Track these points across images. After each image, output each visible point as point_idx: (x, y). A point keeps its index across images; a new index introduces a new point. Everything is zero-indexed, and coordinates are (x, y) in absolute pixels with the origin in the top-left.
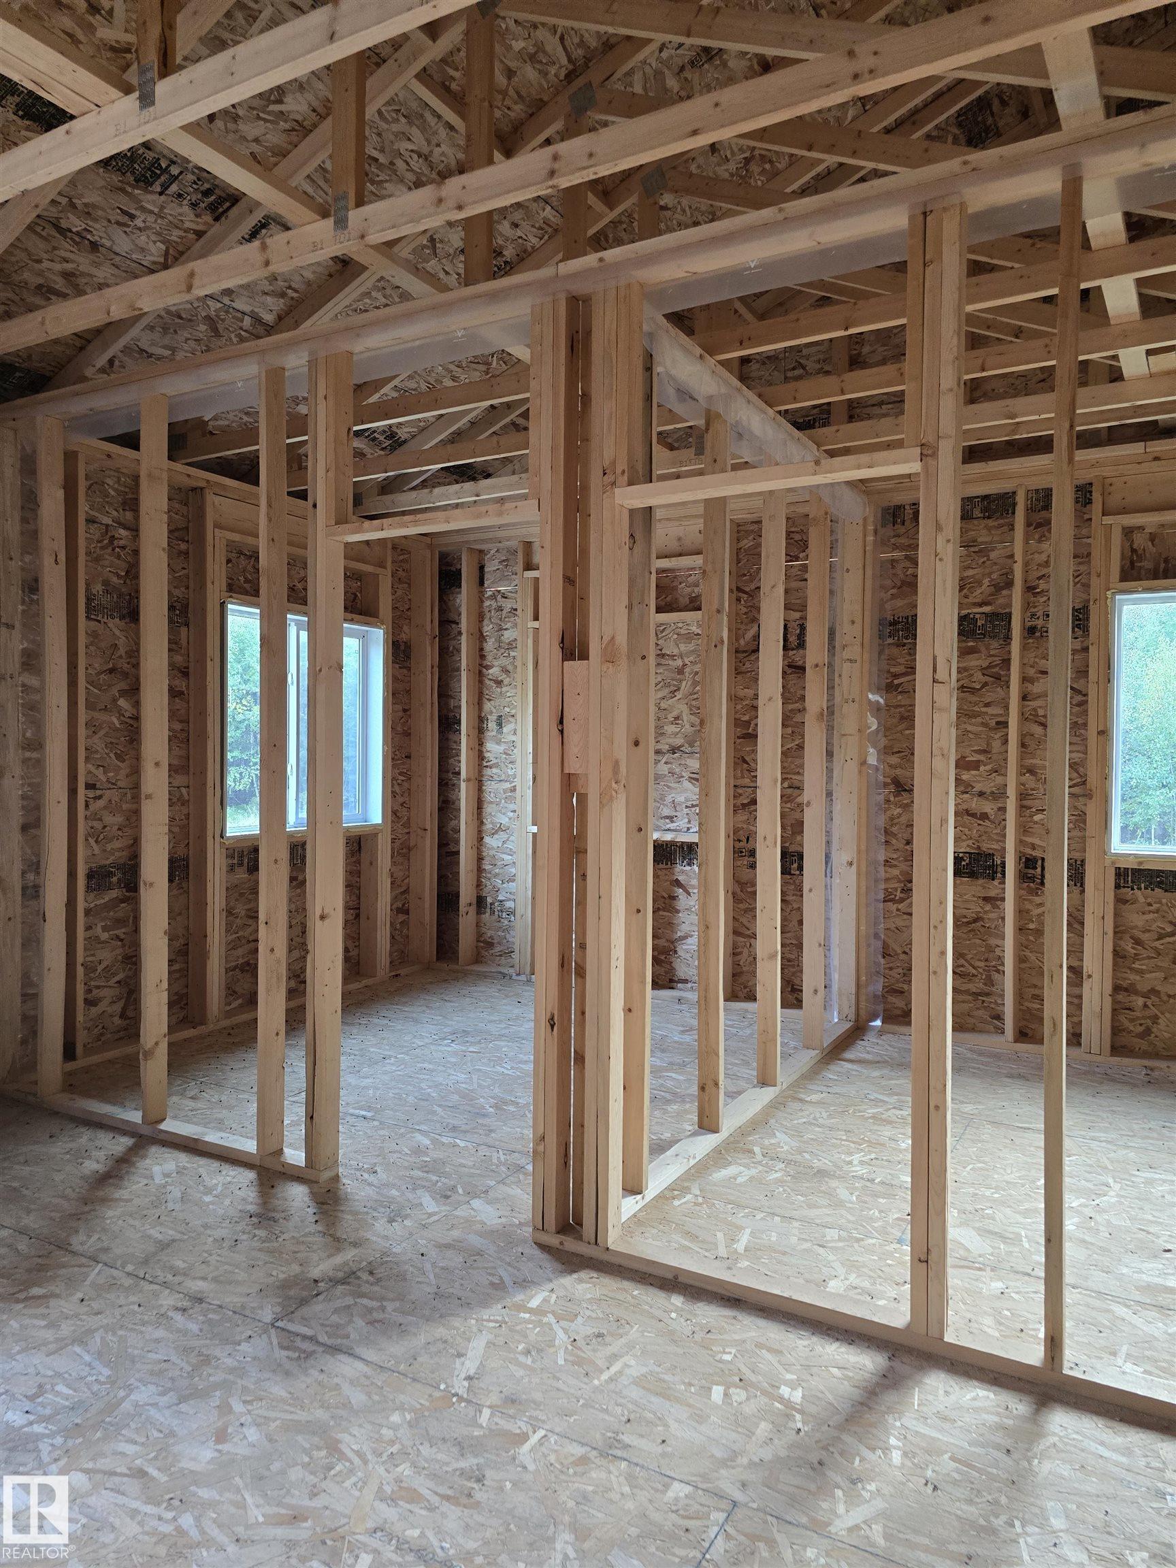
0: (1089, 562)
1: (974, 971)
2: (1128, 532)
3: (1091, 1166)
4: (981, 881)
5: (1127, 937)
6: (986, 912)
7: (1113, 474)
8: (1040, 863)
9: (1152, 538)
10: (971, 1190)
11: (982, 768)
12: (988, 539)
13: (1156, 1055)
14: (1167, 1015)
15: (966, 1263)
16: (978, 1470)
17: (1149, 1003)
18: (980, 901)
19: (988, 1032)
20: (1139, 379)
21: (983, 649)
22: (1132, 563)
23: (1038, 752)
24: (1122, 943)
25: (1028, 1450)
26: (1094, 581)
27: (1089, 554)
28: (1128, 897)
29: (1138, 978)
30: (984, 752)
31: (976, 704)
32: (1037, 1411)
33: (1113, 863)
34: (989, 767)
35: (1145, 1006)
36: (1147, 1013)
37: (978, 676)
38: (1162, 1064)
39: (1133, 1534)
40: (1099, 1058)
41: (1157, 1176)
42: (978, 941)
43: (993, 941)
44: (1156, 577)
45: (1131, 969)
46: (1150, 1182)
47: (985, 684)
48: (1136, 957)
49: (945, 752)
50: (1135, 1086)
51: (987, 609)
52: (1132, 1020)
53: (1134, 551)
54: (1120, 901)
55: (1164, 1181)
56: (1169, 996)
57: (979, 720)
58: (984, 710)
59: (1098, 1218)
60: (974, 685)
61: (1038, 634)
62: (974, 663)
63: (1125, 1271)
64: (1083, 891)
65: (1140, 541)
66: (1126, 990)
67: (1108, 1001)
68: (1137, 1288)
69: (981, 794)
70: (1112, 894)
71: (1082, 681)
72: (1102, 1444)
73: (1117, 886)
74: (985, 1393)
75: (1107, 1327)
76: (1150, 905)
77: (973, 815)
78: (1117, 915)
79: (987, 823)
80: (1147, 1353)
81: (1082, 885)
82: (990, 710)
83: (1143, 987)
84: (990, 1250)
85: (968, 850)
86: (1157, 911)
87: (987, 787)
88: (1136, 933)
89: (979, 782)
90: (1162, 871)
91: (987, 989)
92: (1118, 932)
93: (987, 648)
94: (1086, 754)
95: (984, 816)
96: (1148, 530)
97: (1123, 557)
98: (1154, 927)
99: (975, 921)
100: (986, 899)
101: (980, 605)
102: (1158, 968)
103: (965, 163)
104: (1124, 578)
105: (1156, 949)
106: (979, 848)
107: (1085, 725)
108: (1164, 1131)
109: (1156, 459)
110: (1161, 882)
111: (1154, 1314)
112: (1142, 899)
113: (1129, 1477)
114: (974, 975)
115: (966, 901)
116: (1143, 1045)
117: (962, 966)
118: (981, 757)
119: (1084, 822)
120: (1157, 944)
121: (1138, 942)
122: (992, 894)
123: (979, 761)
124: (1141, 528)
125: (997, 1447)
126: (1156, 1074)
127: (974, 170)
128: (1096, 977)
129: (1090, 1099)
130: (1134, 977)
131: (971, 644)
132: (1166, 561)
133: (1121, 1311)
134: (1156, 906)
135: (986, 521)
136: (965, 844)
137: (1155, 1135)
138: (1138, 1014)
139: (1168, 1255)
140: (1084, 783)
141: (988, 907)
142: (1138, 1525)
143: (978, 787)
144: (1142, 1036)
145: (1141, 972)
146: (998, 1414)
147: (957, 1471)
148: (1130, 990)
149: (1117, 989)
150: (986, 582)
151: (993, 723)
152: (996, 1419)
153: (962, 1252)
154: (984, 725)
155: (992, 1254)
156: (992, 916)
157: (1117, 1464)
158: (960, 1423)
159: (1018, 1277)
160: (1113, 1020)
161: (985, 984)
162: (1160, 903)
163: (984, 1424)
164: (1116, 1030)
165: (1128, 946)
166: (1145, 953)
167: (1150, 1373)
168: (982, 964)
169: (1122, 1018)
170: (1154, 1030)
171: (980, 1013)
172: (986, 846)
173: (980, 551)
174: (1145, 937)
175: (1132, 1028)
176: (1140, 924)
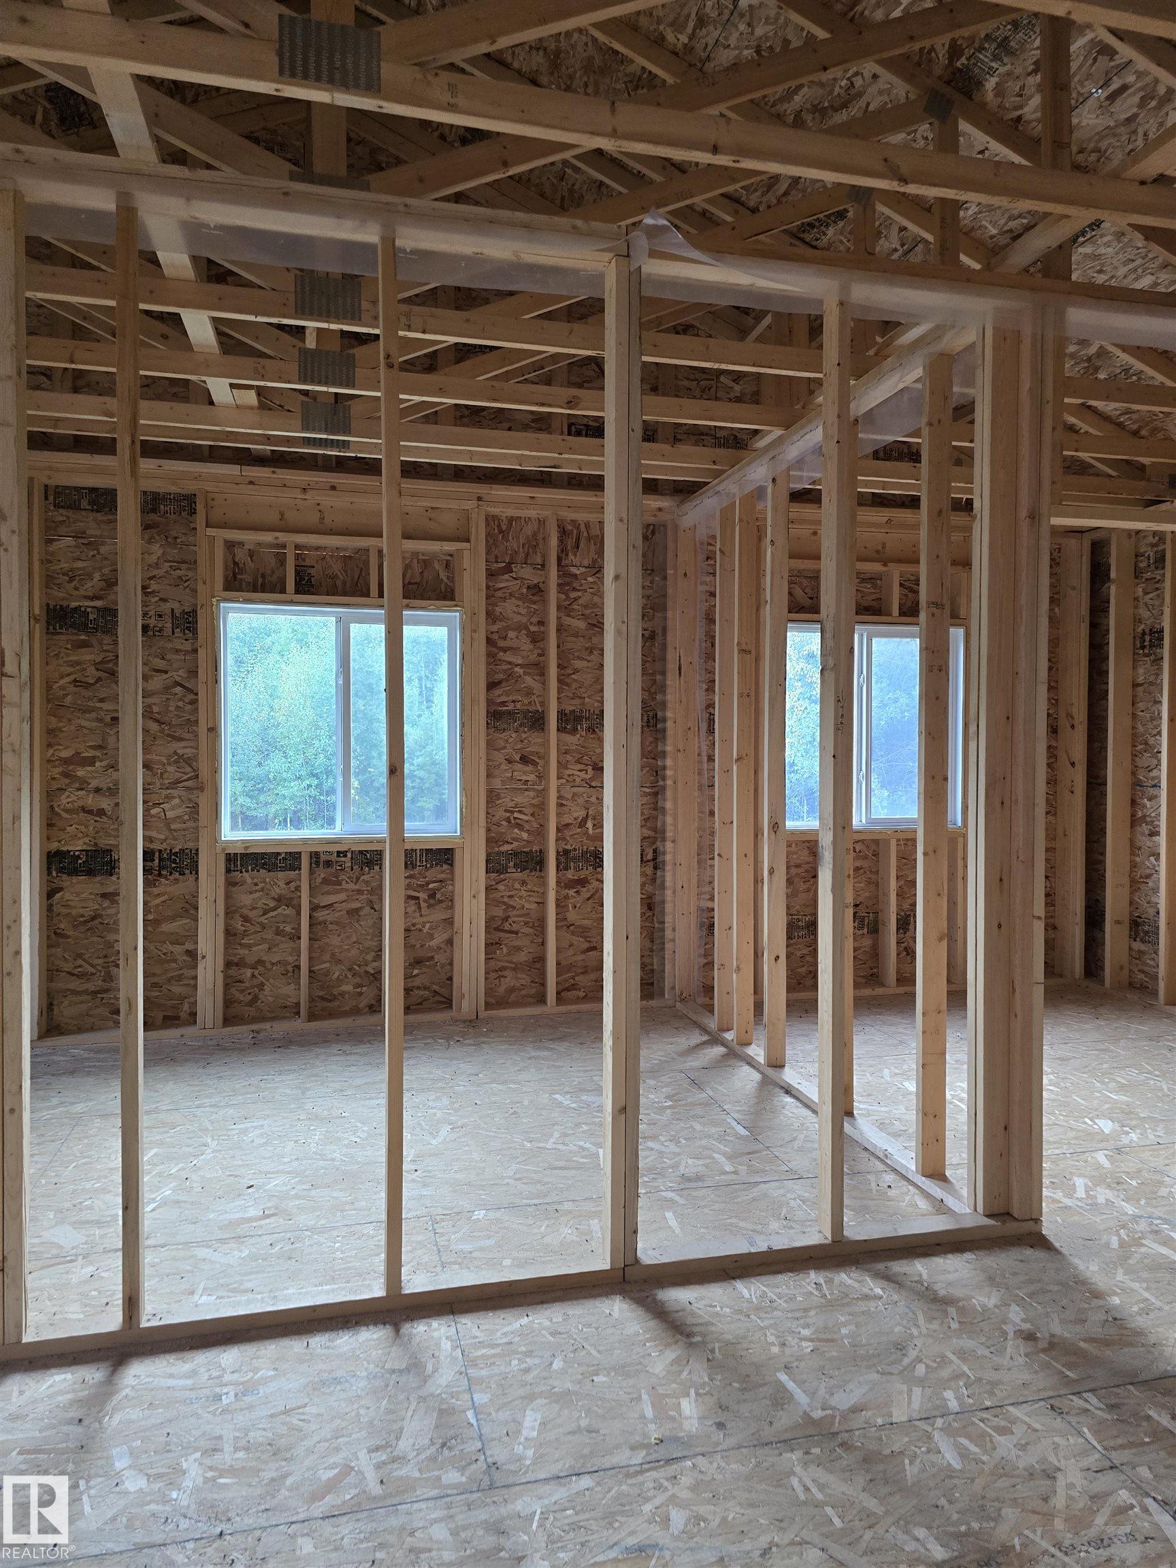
0: (196, 569)
1: (93, 970)
2: (230, 545)
3: (194, 1131)
4: (98, 878)
5: (237, 916)
6: (104, 909)
7: (216, 490)
8: (157, 855)
9: (251, 554)
10: (72, 1187)
11: (98, 764)
12: (98, 532)
13: (263, 1019)
14: (271, 981)
15: (58, 1260)
16: (48, 1452)
17: (256, 973)
18: (99, 899)
19: (107, 1028)
20: (227, 407)
21: (95, 643)
22: (234, 575)
23: (154, 748)
24: (232, 922)
25: (99, 1412)
26: (200, 587)
27: (195, 562)
28: (238, 880)
29: (247, 952)
30: (100, 747)
31: (90, 699)
32: (113, 1372)
33: (224, 849)
34: (104, 763)
35: (253, 976)
36: (255, 982)
37: (91, 671)
38: (267, 1026)
39: (189, 1442)
40: (213, 1032)
41: (249, 1125)
42: (95, 939)
43: (111, 937)
44: (255, 591)
45: (240, 944)
46: (245, 1131)
47: (99, 680)
48: (245, 934)
49: (17, 747)
50: (242, 1049)
51: (99, 603)
52: (242, 991)
53: (236, 564)
54: (230, 884)
55: (255, 1128)
56: (273, 964)
57: (93, 715)
58: (99, 705)
59: (194, 1177)
60: (88, 680)
61: (150, 633)
62: (88, 657)
63: (211, 1216)
64: (197, 879)
65: (241, 555)
66: (237, 965)
67: (220, 977)
68: (220, 1228)
69: (98, 790)
70: (223, 878)
71: (193, 681)
72: (171, 1376)
73: (228, 871)
74: (63, 1376)
75: (187, 1271)
76: (256, 884)
77: (90, 812)
78: (228, 896)
79: (105, 819)
80: (221, 1281)
81: (197, 873)
82: (104, 706)
83: (251, 959)
84: (85, 1239)
85: (85, 847)
86: (262, 890)
87: (104, 783)
88: (245, 911)
89: (95, 778)
90: (266, 854)
91: (105, 986)
92: (229, 912)
93: (101, 644)
94: (197, 748)
95: (101, 812)
96: (247, 547)
97: (226, 568)
98: (259, 905)
99: (93, 918)
100: (104, 896)
101: (92, 598)
102: (263, 940)
103: (18, 151)
104: (228, 587)
105: (261, 924)
106: (96, 844)
107: (197, 722)
108: (262, 1084)
109: (251, 483)
110: (265, 864)
111: (233, 1245)
112: (249, 881)
113: (193, 1395)
114: (92, 974)
115: (84, 900)
116: (252, 1011)
117: (80, 966)
118: (98, 753)
119: (198, 813)
120: (262, 919)
121: (246, 919)
122: (111, 890)
123: (94, 757)
124: (241, 544)
125: (69, 1422)
126: (261, 1036)
127: (26, 161)
128: (209, 957)
129: (200, 1070)
130: (243, 952)
131: (83, 637)
132: (263, 576)
133: (203, 1253)
134: (261, 885)
135: (95, 514)
136: (81, 842)
137: (254, 1089)
138: (247, 984)
139: (251, 1190)
140: (197, 776)
141: (106, 904)
142: (193, 1432)
143: (94, 783)
144: (251, 1003)
145: (249, 946)
146: (74, 1391)
147: (25, 1462)
148: (240, 964)
149: (228, 965)
150: (97, 576)
151: (108, 719)
152: (70, 1396)
153: (54, 1251)
154: (100, 720)
155: (86, 1243)
156: (109, 911)
157: (184, 1389)
158: (32, 1416)
159: (110, 1255)
160: (225, 994)
161: (104, 981)
162: (264, 882)
163: (58, 1406)
164: (228, 1003)
165: (238, 925)
166: (252, 929)
167: (222, 1297)
168: (100, 961)
169: (233, 990)
170: (261, 996)
171: (99, 1011)
172: (104, 842)
173: (90, 544)
174: (252, 914)
175: (242, 998)
176: (248, 902)
